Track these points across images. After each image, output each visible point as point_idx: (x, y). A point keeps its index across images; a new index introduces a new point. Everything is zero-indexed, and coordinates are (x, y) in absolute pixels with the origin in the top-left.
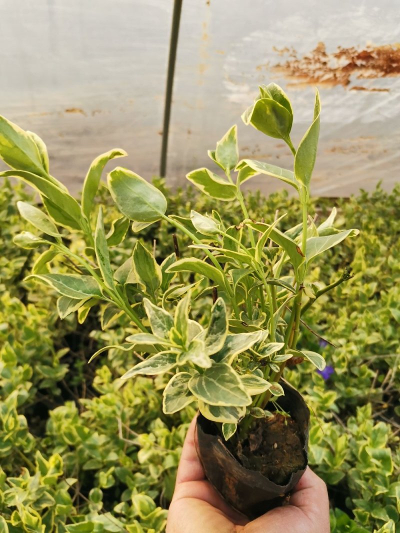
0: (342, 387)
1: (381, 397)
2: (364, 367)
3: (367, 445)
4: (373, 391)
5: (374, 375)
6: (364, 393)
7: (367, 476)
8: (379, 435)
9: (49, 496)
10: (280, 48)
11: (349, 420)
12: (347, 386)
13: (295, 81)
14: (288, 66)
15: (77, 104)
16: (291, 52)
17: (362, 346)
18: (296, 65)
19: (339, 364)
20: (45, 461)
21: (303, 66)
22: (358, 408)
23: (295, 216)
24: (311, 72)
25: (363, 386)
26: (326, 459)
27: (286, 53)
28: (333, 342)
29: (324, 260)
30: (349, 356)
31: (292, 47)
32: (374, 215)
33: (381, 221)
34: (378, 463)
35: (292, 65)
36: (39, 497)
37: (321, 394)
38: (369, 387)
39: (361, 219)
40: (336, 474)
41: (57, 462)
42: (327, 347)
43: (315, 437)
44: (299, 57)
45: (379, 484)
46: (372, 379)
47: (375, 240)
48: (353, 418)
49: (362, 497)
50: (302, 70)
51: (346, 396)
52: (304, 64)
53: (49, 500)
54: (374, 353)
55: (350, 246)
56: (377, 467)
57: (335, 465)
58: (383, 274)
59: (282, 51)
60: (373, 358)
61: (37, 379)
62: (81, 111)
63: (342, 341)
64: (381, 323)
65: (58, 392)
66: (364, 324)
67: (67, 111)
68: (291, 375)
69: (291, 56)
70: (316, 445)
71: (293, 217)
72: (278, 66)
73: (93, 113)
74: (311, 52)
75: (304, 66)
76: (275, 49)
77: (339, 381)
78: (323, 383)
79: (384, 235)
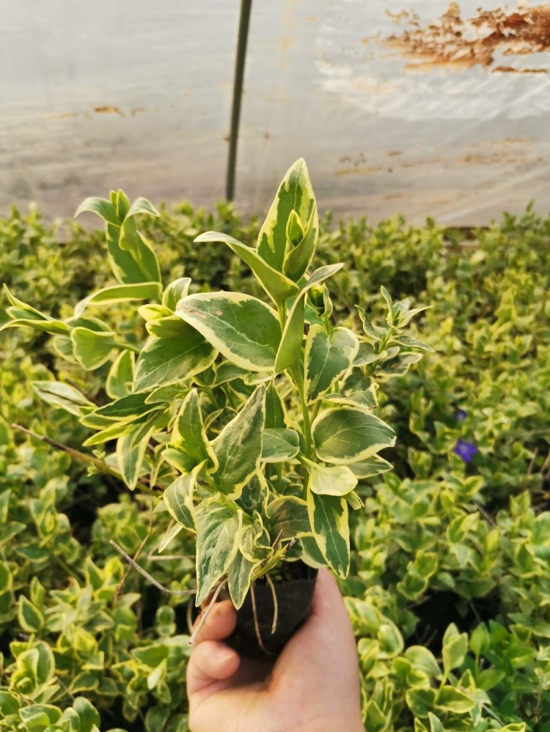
0: (488, 473)
1: (540, 485)
2: (518, 446)
3: (527, 542)
4: (530, 477)
5: (532, 455)
6: (518, 479)
7: (527, 583)
8: (543, 528)
9: (104, 615)
10: (396, 11)
11: (499, 514)
12: (494, 471)
13: (416, 60)
14: (407, 39)
15: (111, 101)
16: (411, 18)
17: (514, 419)
18: (418, 37)
19: (484, 442)
20: (98, 571)
21: (428, 39)
22: (511, 497)
24: (440, 47)
25: (516, 471)
26: (472, 562)
27: (403, 20)
28: (476, 413)
29: (456, 309)
30: (496, 433)
31: (412, 10)
32: (525, 246)
33: (534, 255)
34: (544, 563)
35: (412, 37)
36: (92, 616)
37: (461, 480)
38: (524, 472)
39: (506, 253)
40: (484, 583)
41: (116, 570)
42: (468, 420)
43: (457, 533)
44: (424, 26)
45: (544, 591)
46: (528, 461)
47: (526, 281)
48: (504, 512)
49: (520, 611)
50: (426, 44)
51: (493, 484)
52: (429, 35)
53: (104, 621)
54: (528, 428)
55: (491, 291)
56: (543, 568)
57: (483, 569)
58: (539, 326)
59: (398, 16)
60: (527, 435)
61: (75, 471)
62: (116, 110)
63: (487, 411)
64: (540, 388)
65: (102, 490)
66: (515, 392)
67: (98, 110)
68: (419, 457)
69: (411, 23)
70: (457, 545)
71: (412, 254)
72: (393, 38)
73: (134, 113)
74: (439, 18)
75: (430, 39)
76: (388, 13)
77: (483, 465)
78: (463, 466)
79: (538, 275)
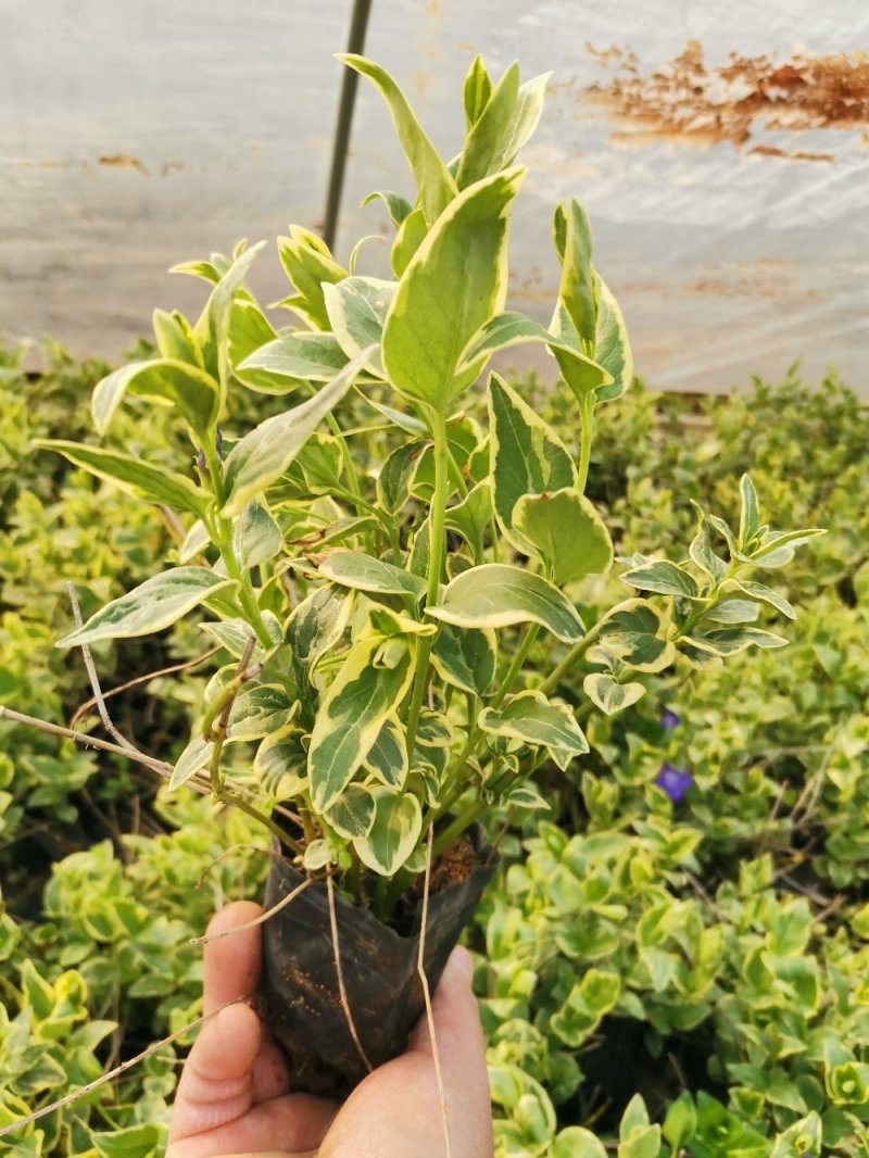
0: (706, 816)
1: (787, 840)
2: (756, 772)
3: (764, 948)
4: (773, 825)
5: (778, 791)
6: (753, 828)
7: (761, 1017)
8: (792, 926)
9: (52, 1063)
10: (602, 46)
11: (721, 889)
12: (717, 814)
13: (629, 127)
14: (618, 93)
15: (128, 147)
16: (625, 59)
17: (751, 726)
18: (634, 90)
19: (703, 767)
20: (44, 984)
21: (650, 94)
22: (743, 863)
23: (610, 432)
24: (668, 108)
25: (750, 813)
26: (675, 979)
27: (612, 59)
28: (694, 717)
29: (671, 532)
30: (724, 751)
31: (628, 47)
32: (782, 434)
33: (795, 450)
34: (789, 988)
35: (626, 90)
36: (28, 1067)
37: (664, 833)
38: (762, 815)
39: (752, 444)
40: (691, 1008)
41: (73, 989)
42: (679, 730)
43: (654, 932)
44: (644, 73)
45: (788, 1032)
46: (772, 800)
47: (782, 495)
48: (729, 885)
49: (747, 1058)
50: (647, 102)
51: (714, 836)
52: (651, 89)
53: (53, 1072)
54: (774, 740)
55: (726, 504)
56: (788, 997)
57: (691, 990)
58: (798, 568)
59: (605, 55)
60: (773, 753)
61: (21, 786)
62: (136, 163)
63: (711, 717)
64: (794, 677)
65: (70, 815)
66: (756, 679)
67: (104, 160)
68: (600, 790)
69: (625, 67)
70: (652, 948)
71: (606, 434)
72: (594, 88)
73: (165, 170)
74: (670, 64)
75: (653, 95)
76: (589, 48)
77: (700, 802)
78: (668, 808)
79: (800, 480)
